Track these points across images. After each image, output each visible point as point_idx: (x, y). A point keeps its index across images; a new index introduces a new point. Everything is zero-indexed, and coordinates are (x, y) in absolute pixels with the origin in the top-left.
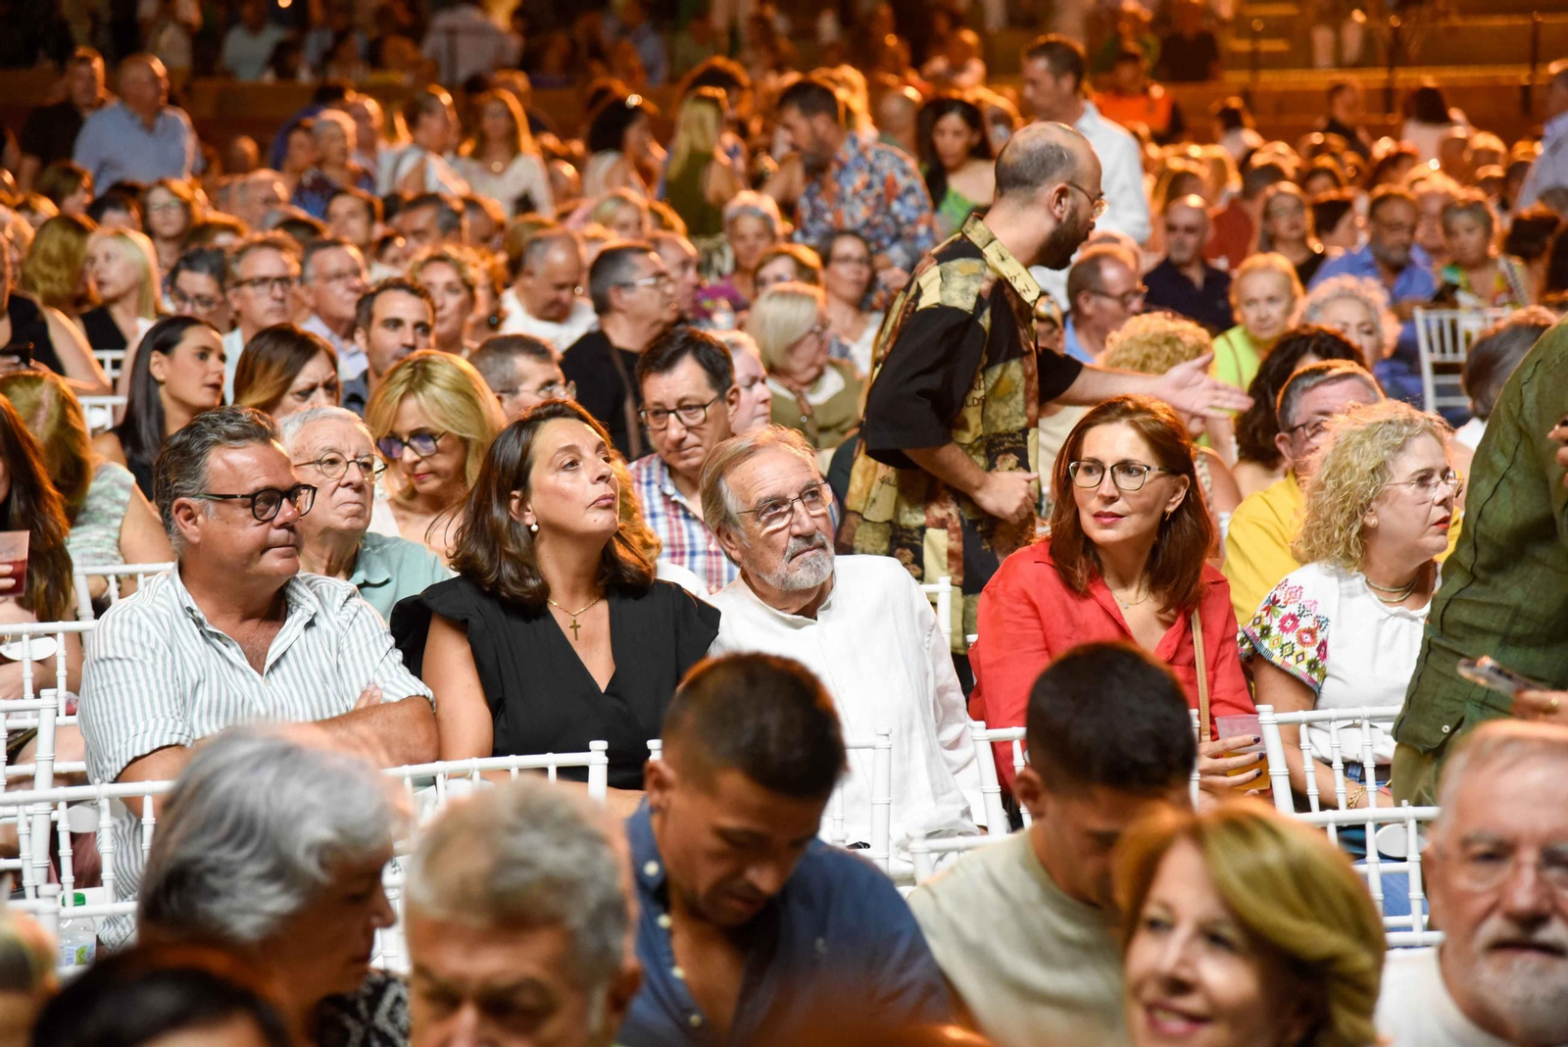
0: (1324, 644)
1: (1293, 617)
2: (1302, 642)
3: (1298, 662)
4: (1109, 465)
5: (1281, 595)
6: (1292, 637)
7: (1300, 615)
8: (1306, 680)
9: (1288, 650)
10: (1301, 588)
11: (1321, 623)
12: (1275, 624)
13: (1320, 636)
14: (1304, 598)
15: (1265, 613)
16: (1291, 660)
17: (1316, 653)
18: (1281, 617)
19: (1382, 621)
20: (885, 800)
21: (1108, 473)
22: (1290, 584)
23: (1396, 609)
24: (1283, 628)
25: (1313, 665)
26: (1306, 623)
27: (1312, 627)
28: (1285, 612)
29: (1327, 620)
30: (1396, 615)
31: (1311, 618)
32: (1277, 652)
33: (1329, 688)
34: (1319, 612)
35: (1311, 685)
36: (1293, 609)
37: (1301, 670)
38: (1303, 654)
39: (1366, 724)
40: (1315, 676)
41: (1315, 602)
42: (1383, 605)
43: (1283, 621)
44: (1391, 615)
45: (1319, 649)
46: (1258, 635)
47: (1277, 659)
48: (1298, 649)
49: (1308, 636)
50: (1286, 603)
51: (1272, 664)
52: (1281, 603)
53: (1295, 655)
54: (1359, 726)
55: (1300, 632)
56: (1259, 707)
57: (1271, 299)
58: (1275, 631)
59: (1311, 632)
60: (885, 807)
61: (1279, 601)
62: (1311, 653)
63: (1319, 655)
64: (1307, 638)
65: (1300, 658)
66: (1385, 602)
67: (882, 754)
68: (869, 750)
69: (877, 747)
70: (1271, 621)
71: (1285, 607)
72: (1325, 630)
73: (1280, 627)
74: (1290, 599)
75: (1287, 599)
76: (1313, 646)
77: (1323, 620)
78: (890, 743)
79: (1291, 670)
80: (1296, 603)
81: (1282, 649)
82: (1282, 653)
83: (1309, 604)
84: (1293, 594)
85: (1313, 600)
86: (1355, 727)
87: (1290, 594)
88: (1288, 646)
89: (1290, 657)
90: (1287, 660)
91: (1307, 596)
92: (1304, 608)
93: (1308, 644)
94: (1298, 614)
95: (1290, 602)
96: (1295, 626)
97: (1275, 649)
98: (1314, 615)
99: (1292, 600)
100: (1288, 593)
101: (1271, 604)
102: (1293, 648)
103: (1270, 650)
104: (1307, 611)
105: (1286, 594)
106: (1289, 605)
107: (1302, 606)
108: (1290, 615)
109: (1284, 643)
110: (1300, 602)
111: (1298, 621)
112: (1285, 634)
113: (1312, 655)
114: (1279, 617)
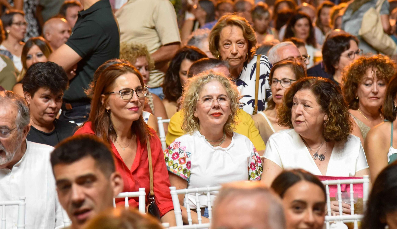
0: (189, 162)
1: (177, 154)
2: (181, 163)
3: (179, 170)
5: (172, 145)
6: (177, 161)
7: (180, 153)
8: (183, 177)
9: (175, 166)
10: (180, 142)
11: (188, 154)
12: (170, 157)
13: (187, 160)
14: (181, 146)
16: (177, 170)
17: (186, 166)
18: (172, 154)
19: (212, 153)
20: (23, 226)
23: (217, 147)
24: (173, 158)
25: (185, 171)
26: (181, 156)
27: (184, 157)
28: (174, 152)
30: (217, 150)
31: (183, 154)
32: (171, 167)
33: (193, 179)
34: (186, 151)
35: (185, 179)
36: (177, 150)
37: (181, 173)
38: (181, 167)
39: (208, 194)
40: (186, 175)
41: (185, 147)
42: (212, 147)
43: (173, 155)
44: (216, 150)
45: (187, 165)
47: (171, 169)
48: (179, 165)
50: (174, 148)
52: (172, 149)
53: (178, 168)
54: (206, 195)
55: (180, 159)
56: (170, 188)
58: (170, 159)
59: (184, 159)
61: (171, 148)
62: (184, 166)
63: (187, 167)
64: (182, 161)
65: (180, 169)
66: (213, 146)
67: (22, 208)
68: (17, 206)
69: (20, 204)
70: (169, 155)
71: (174, 150)
72: (190, 157)
73: (172, 157)
74: (175, 147)
75: (174, 147)
76: (185, 164)
77: (189, 153)
78: (25, 203)
79: (177, 174)
80: (178, 148)
81: (173, 166)
82: (173, 167)
83: (183, 148)
84: (177, 145)
85: (184, 146)
86: (204, 195)
87: (176, 145)
88: (176, 164)
89: (176, 169)
90: (175, 170)
91: (182, 145)
92: (181, 149)
93: (183, 163)
94: (178, 152)
95: (176, 148)
96: (178, 157)
97: (171, 166)
98: (185, 152)
99: (176, 147)
100: (175, 145)
101: (168, 149)
102: (177, 165)
103: (169, 166)
104: (182, 151)
105: (174, 145)
106: (175, 149)
107: (180, 149)
108: (176, 152)
109: (174, 163)
110: (179, 147)
111: (179, 155)
112: (174, 160)
113: (184, 167)
114: (171, 154)
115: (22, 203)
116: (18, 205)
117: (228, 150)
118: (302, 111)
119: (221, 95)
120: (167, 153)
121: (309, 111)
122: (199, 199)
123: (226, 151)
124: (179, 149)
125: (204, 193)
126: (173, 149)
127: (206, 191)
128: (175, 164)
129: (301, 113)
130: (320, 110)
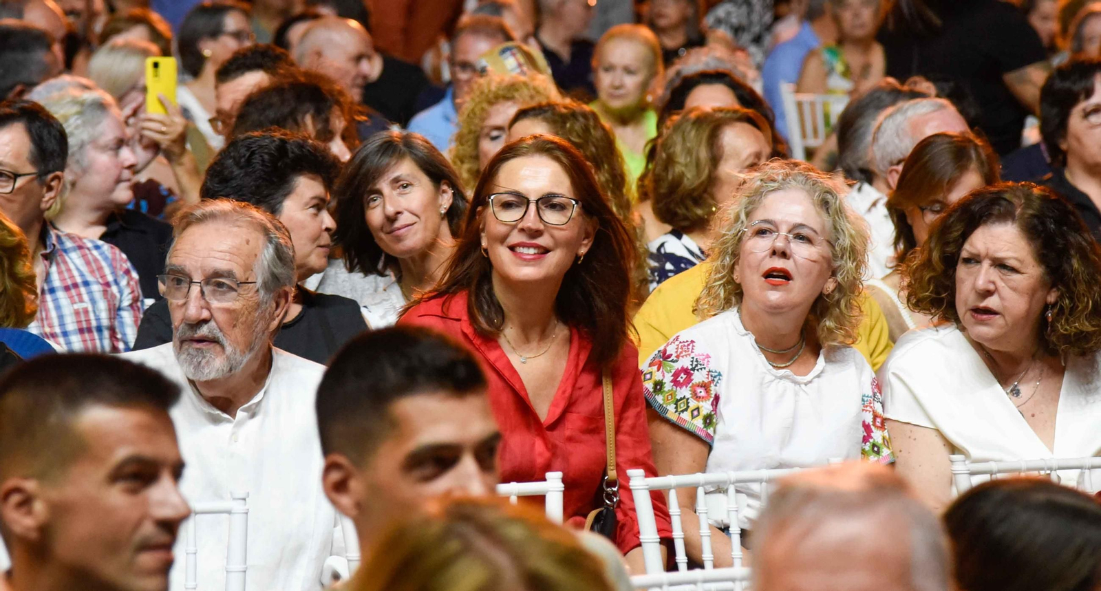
0: (717, 398)
1: (687, 372)
2: (697, 398)
3: (693, 417)
4: (533, 198)
5: (671, 350)
6: (685, 392)
7: (693, 369)
8: (703, 435)
9: (682, 406)
10: (692, 342)
11: (715, 377)
12: (668, 379)
13: (714, 390)
14: (697, 351)
15: (655, 368)
16: (686, 416)
17: (710, 408)
18: (673, 371)
20: (241, 567)
21: (533, 207)
22: (681, 339)
23: (782, 372)
24: (675, 382)
25: (708, 420)
26: (698, 377)
27: (706, 381)
28: (678, 366)
29: (720, 374)
30: (781, 378)
31: (704, 372)
32: (671, 408)
34: (712, 366)
35: (709, 440)
36: (685, 362)
37: (698, 424)
38: (698, 409)
39: (732, 489)
41: (708, 356)
42: (770, 368)
43: (676, 375)
44: (778, 378)
45: (713, 404)
46: (651, 390)
47: (672, 414)
48: (693, 404)
49: (702, 390)
50: (678, 357)
51: (668, 421)
52: (673, 358)
53: (689, 410)
55: (693, 386)
57: (628, 71)
58: (668, 386)
59: (705, 386)
60: (241, 575)
61: (670, 356)
62: (706, 407)
63: (713, 409)
64: (701, 392)
65: (696, 413)
66: (772, 366)
67: (238, 520)
68: (225, 516)
69: (233, 512)
70: (664, 376)
71: (677, 361)
72: (718, 385)
73: (672, 382)
74: (681, 352)
75: (678, 353)
76: (708, 402)
77: (716, 374)
78: (247, 507)
79: (687, 426)
80: (688, 356)
81: (676, 404)
82: (676, 408)
83: (701, 357)
84: (685, 348)
85: (705, 354)
86: (720, 492)
87: (682, 348)
88: (685, 400)
89: (685, 412)
90: (682, 415)
91: (699, 350)
92: (697, 361)
93: (703, 397)
94: (690, 367)
95: (683, 357)
96: (689, 380)
97: (669, 404)
98: (707, 369)
99: (684, 353)
100: (680, 347)
101: (661, 360)
102: (688, 403)
103: (664, 406)
104: (701, 365)
105: (677, 349)
106: (681, 358)
107: (695, 360)
108: (682, 367)
109: (678, 398)
110: (693, 355)
111: (692, 374)
112: (678, 388)
113: (706, 409)
114: (671, 372)
115: (238, 507)
116: (229, 512)
117: (806, 384)
118: (994, 283)
119: (801, 225)
120: (658, 370)
121: (1012, 284)
122: (706, 504)
123: (803, 386)
124: (693, 358)
125: (718, 486)
126: (675, 359)
127: (725, 482)
128: (681, 399)
129: (992, 287)
130: (1042, 277)
